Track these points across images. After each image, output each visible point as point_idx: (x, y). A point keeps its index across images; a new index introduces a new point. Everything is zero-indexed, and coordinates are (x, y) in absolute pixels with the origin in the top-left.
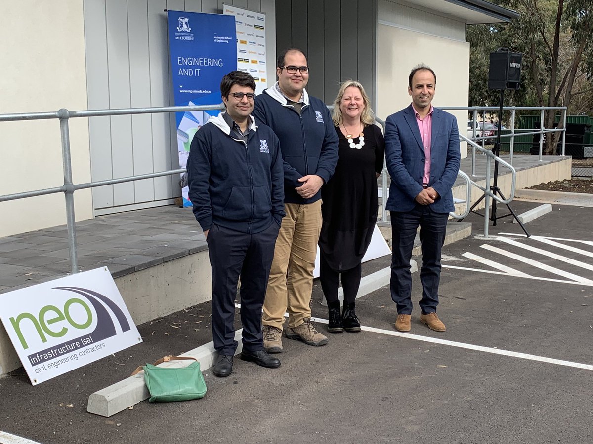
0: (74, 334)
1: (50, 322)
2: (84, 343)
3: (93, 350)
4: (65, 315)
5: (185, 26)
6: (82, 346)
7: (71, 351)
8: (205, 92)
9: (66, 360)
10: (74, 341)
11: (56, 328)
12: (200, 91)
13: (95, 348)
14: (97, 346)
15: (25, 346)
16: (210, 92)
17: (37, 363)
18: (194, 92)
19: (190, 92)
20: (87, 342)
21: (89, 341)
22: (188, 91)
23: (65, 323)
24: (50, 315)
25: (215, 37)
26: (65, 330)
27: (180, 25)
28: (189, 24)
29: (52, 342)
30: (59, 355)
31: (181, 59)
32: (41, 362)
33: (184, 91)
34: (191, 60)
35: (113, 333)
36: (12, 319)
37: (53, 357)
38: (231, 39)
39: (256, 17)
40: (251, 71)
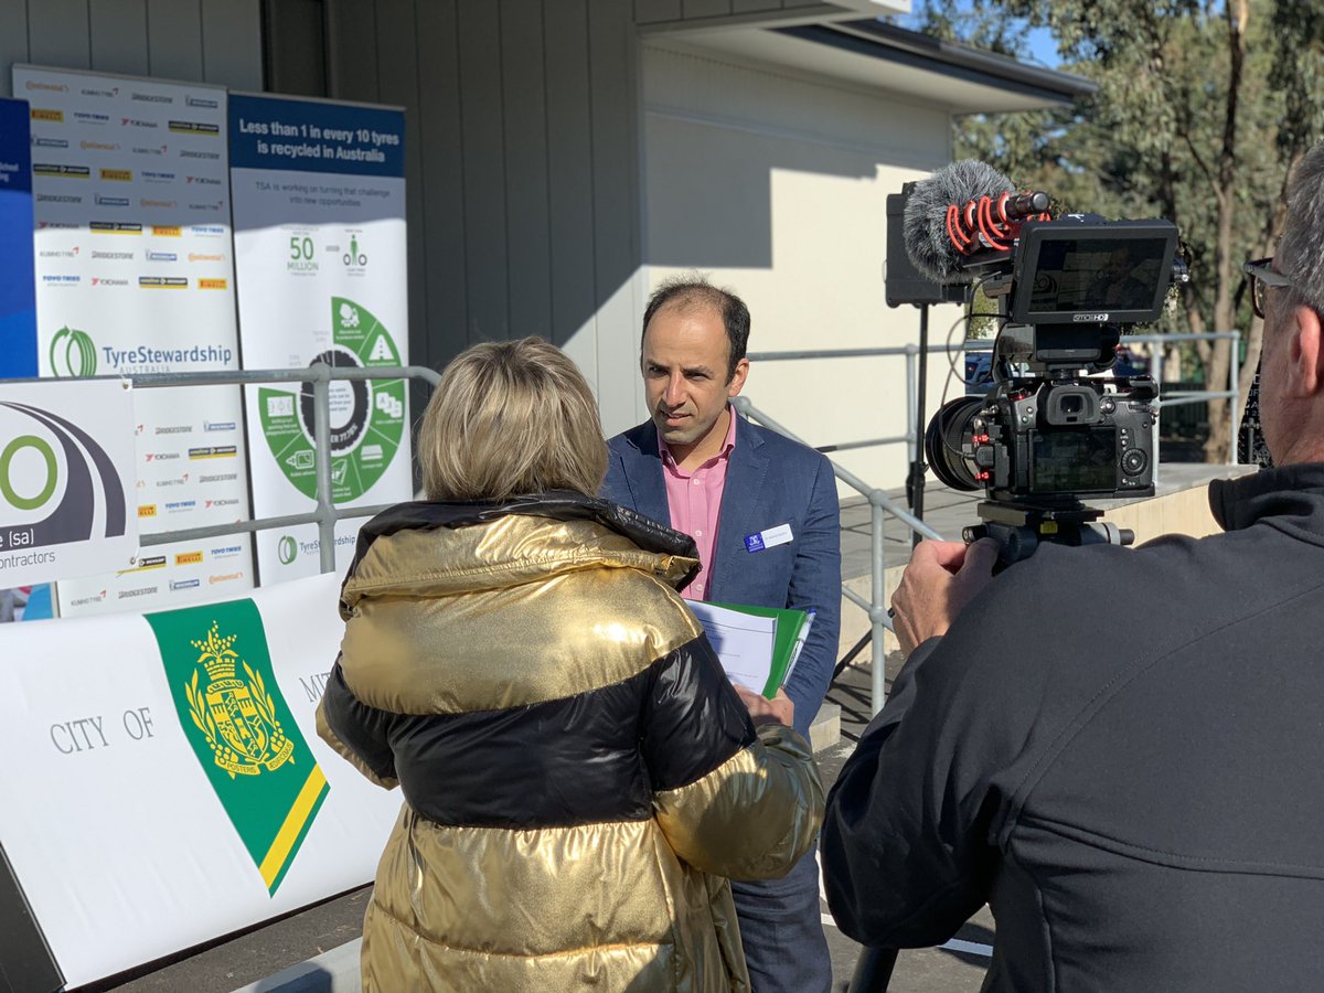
2: (13, 541)
3: (26, 561)
6: (7, 546)
13: (31, 560)
14: (37, 554)
20: (21, 541)
21: (26, 538)
35: (84, 534)
38: (15, 168)
39: (178, 99)
40: (153, 257)
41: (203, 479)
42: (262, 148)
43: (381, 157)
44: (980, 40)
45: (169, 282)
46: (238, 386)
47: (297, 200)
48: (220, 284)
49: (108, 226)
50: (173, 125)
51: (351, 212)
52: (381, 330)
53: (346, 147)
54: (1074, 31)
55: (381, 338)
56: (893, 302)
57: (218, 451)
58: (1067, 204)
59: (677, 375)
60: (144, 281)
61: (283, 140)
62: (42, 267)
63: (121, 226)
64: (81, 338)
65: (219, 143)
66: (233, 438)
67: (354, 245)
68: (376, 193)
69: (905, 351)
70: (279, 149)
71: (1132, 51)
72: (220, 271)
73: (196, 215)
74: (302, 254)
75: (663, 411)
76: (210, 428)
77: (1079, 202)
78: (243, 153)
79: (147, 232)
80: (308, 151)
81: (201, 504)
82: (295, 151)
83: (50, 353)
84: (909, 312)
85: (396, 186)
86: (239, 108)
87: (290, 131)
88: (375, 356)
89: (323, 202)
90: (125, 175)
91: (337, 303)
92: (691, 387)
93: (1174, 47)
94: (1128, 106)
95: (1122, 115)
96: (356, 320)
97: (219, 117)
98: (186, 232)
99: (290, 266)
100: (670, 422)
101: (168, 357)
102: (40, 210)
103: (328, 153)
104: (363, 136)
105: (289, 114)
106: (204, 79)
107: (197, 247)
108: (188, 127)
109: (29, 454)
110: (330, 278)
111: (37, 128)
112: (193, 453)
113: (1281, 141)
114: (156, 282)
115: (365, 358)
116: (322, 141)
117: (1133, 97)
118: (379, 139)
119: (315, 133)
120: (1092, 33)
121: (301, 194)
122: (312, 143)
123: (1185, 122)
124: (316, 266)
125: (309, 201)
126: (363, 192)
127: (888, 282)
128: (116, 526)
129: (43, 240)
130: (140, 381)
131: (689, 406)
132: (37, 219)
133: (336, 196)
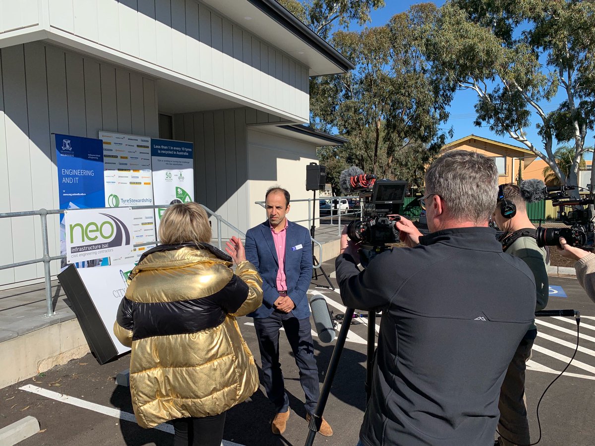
0: (100, 240)
1: (90, 231)
2: (103, 246)
4: (99, 229)
5: (68, 146)
6: (101, 248)
7: (95, 249)
8: (82, 194)
9: (90, 254)
10: (98, 244)
11: (92, 235)
12: (79, 194)
13: (107, 251)
14: (109, 250)
15: (72, 242)
16: (85, 194)
17: (74, 252)
18: (73, 195)
19: (71, 195)
21: (106, 246)
22: (69, 195)
23: (98, 234)
24: (92, 227)
25: (89, 155)
26: (96, 237)
27: (64, 145)
28: (71, 145)
29: (87, 242)
30: (88, 250)
31: (64, 171)
32: (77, 252)
33: (66, 195)
34: (72, 171)
35: (120, 244)
36: (71, 225)
37: (84, 251)
38: (100, 156)
39: (139, 140)
40: (133, 177)
41: (145, 230)
42: (159, 152)
43: (187, 154)
44: (321, 129)
45: (137, 183)
46: (153, 209)
47: (168, 164)
48: (149, 184)
49: (122, 170)
50: (138, 146)
51: (180, 166)
52: (187, 195)
53: (179, 151)
54: (342, 127)
55: (187, 196)
56: (307, 190)
57: (148, 223)
58: (339, 166)
59: (275, 208)
60: (131, 183)
61: (164, 150)
62: (106, 180)
63: (125, 170)
64: (116, 196)
65: (149, 150)
66: (152, 220)
67: (181, 174)
68: (186, 162)
69: (309, 200)
70: (163, 152)
71: (354, 133)
72: (149, 181)
73: (144, 167)
74: (169, 176)
75: (271, 217)
76: (147, 218)
77: (341, 166)
78: (154, 153)
79: (132, 171)
80: (170, 152)
81: (144, 236)
82: (167, 152)
83: (109, 201)
84: (311, 192)
85: (191, 161)
86: (153, 142)
87: (166, 148)
88: (186, 201)
89: (173, 164)
90: (126, 158)
91: (177, 188)
92: (278, 211)
93: (363, 132)
94: (355, 145)
95: (353, 147)
96: (181, 192)
97: (149, 144)
98: (141, 171)
99: (166, 179)
100: (273, 219)
101: (137, 201)
102: (105, 166)
103: (175, 153)
104: (183, 149)
105: (165, 144)
106: (145, 135)
107: (143, 175)
108: (141, 146)
109: (107, 225)
110: (175, 182)
111: (105, 146)
112: (143, 224)
113: (388, 153)
114: (134, 183)
115: (184, 201)
116: (173, 150)
117: (356, 143)
118: (187, 150)
119: (172, 148)
120: (346, 128)
121: (169, 163)
122: (171, 150)
123: (367, 148)
124: (172, 179)
125: (170, 164)
126: (183, 162)
127: (306, 185)
128: (128, 243)
129: (106, 173)
130: (133, 208)
131: (277, 215)
132: (105, 168)
133: (177, 163)
